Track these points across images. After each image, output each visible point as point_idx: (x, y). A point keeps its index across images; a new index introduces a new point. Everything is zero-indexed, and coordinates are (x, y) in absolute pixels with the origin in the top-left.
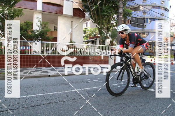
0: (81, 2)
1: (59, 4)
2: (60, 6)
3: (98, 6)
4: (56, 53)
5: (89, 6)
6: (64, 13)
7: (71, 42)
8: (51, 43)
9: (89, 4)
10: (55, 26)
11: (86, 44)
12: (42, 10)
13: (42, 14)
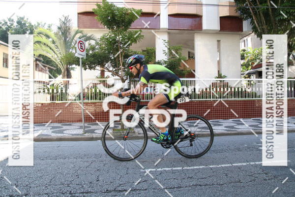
0: (234, 4)
1: (195, 13)
2: (197, 17)
3: (268, 6)
4: (195, 96)
5: (249, 9)
6: (205, 27)
7: (220, 76)
8: (187, 81)
9: (250, 4)
10: (191, 51)
11: (246, 79)
12: (168, 27)
13: (169, 33)
